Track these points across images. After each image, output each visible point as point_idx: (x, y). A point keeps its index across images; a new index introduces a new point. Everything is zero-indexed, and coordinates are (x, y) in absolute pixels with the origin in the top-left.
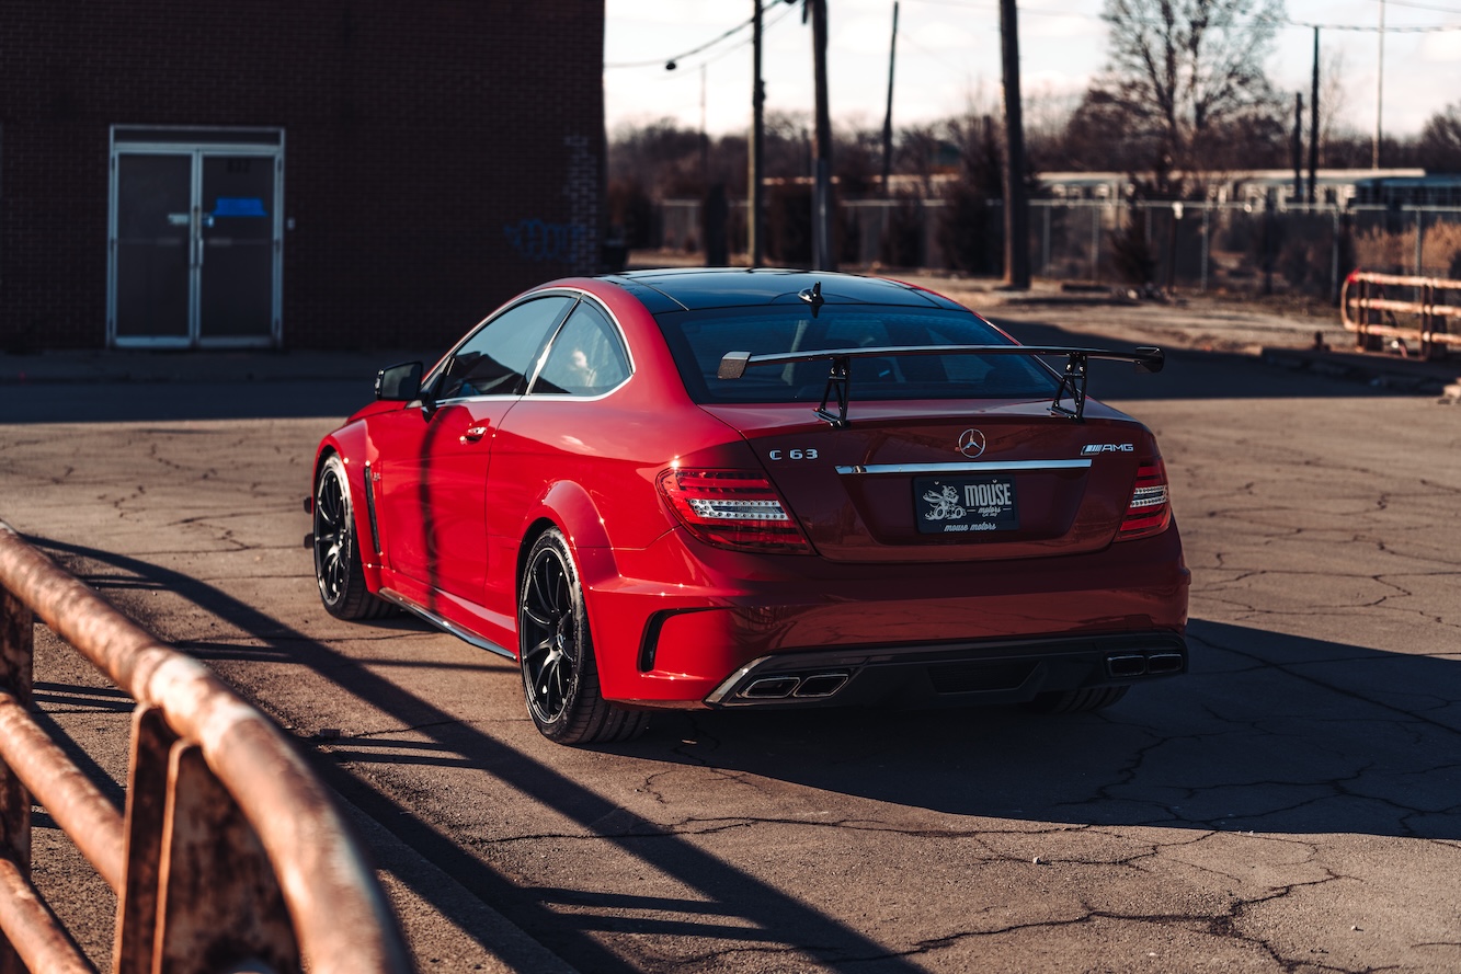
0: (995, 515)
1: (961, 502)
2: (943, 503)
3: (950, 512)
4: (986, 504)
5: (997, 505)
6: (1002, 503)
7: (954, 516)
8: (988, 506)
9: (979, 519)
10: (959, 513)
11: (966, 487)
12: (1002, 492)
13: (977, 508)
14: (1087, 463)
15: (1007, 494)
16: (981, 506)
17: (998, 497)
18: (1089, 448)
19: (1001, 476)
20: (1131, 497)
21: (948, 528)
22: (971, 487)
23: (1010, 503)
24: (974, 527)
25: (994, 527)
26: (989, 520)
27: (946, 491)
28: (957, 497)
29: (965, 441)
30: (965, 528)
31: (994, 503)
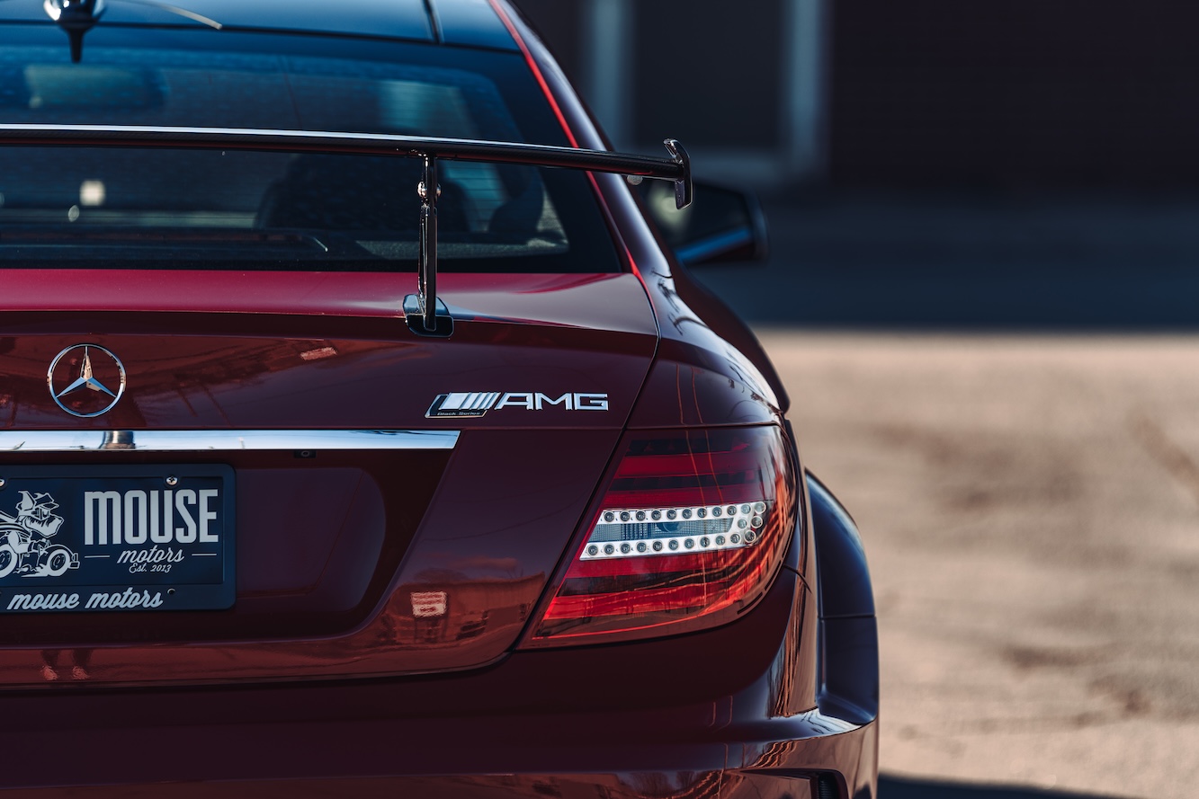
0: (167, 569)
1: (70, 535)
2: (13, 537)
3: (32, 560)
4: (142, 539)
5: (174, 544)
6: (191, 538)
7: (45, 571)
8: (149, 544)
9: (118, 578)
10: (58, 562)
11: (89, 497)
12: (194, 511)
13: (113, 550)
14: (445, 441)
15: (206, 515)
16: (125, 546)
17: (178, 522)
18: (454, 401)
19: (193, 468)
20: (583, 529)
21: (20, 601)
22: (103, 497)
23: (214, 538)
24: (98, 600)
25: (157, 601)
26: (146, 581)
27: (27, 504)
28: (57, 522)
29: (70, 370)
30: (70, 602)
31: (167, 538)
